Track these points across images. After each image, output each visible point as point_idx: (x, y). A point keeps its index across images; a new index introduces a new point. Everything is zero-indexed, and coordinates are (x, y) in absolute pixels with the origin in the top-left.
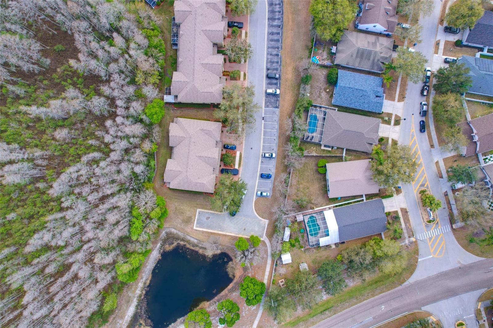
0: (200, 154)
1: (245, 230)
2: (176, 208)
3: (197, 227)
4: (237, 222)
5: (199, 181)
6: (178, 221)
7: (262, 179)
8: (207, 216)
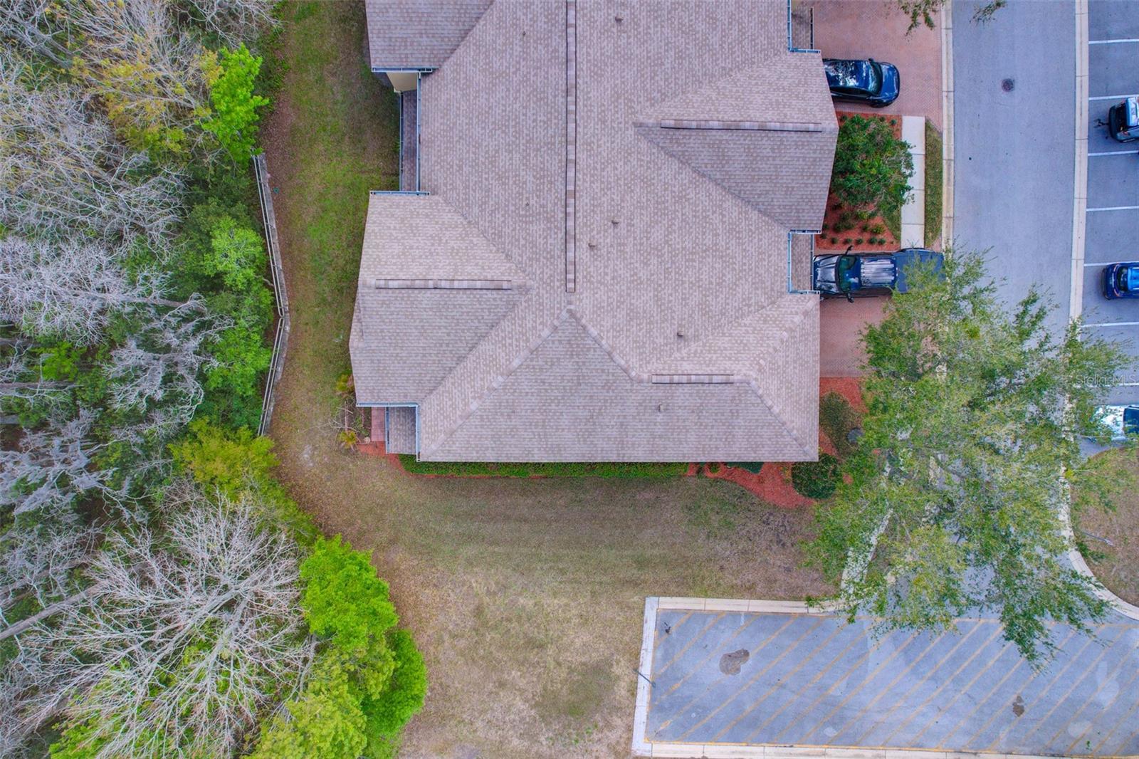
0: (671, 112)
1: (1018, 710)
2: (479, 611)
3: (659, 736)
4: (955, 661)
5: (687, 363)
6: (508, 709)
7: (1107, 309)
8: (729, 640)
